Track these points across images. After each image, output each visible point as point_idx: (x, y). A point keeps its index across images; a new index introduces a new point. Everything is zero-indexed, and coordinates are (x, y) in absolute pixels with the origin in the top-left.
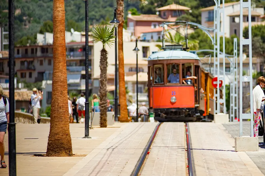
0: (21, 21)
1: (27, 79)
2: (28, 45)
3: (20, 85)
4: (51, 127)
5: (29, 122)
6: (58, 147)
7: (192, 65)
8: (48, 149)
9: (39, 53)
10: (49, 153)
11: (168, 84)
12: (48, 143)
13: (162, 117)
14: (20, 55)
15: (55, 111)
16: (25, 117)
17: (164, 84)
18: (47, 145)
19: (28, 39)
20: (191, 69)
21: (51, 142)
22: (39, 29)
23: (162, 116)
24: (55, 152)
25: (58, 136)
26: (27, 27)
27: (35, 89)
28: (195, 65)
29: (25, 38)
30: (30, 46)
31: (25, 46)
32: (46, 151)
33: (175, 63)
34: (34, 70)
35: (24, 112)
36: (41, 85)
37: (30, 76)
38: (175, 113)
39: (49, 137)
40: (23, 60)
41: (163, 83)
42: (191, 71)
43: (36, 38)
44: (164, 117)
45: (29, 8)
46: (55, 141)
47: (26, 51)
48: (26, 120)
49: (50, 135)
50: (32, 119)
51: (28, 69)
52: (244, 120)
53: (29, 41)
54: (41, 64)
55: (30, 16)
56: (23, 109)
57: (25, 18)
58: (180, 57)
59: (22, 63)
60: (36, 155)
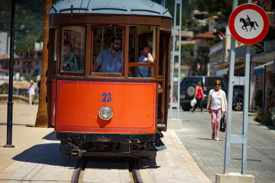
0: (25, 33)
1: (27, 74)
2: (29, 50)
3: (22, 78)
4: (39, 107)
5: (26, 104)
6: (43, 121)
7: (154, 29)
8: (36, 122)
9: (36, 56)
10: (37, 125)
11: (94, 75)
12: (37, 118)
13: (74, 156)
14: (23, 57)
15: (42, 96)
16: (23, 100)
17: (84, 74)
18: (35, 119)
19: (29, 46)
20: (152, 40)
21: (38, 117)
22: (37, 39)
23: (75, 154)
24: (41, 124)
25: (43, 113)
26: (29, 37)
27: (32, 81)
28: (161, 31)
29: (26, 45)
30: (30, 51)
31: (26, 51)
32: (35, 124)
33: (114, 25)
34: (32, 68)
35: (24, 97)
36: (37, 78)
37: (29, 72)
38: (109, 146)
39: (37, 114)
40: (25, 60)
41: (82, 71)
42: (152, 44)
43: (34, 45)
44: (80, 156)
45: (30, 25)
46: (41, 117)
47: (27, 54)
48: (24, 102)
49: (38, 113)
50: (28, 102)
51: (28, 67)
52: (173, 108)
53: (30, 48)
54: (37, 63)
55: (31, 30)
56: (23, 95)
57: (27, 31)
58: (126, 11)
59: (24, 63)
60: (27, 126)
